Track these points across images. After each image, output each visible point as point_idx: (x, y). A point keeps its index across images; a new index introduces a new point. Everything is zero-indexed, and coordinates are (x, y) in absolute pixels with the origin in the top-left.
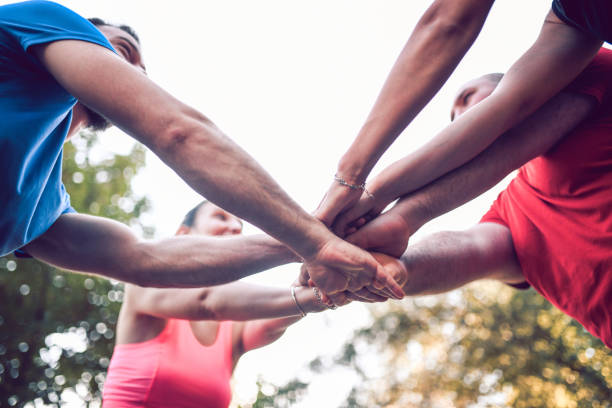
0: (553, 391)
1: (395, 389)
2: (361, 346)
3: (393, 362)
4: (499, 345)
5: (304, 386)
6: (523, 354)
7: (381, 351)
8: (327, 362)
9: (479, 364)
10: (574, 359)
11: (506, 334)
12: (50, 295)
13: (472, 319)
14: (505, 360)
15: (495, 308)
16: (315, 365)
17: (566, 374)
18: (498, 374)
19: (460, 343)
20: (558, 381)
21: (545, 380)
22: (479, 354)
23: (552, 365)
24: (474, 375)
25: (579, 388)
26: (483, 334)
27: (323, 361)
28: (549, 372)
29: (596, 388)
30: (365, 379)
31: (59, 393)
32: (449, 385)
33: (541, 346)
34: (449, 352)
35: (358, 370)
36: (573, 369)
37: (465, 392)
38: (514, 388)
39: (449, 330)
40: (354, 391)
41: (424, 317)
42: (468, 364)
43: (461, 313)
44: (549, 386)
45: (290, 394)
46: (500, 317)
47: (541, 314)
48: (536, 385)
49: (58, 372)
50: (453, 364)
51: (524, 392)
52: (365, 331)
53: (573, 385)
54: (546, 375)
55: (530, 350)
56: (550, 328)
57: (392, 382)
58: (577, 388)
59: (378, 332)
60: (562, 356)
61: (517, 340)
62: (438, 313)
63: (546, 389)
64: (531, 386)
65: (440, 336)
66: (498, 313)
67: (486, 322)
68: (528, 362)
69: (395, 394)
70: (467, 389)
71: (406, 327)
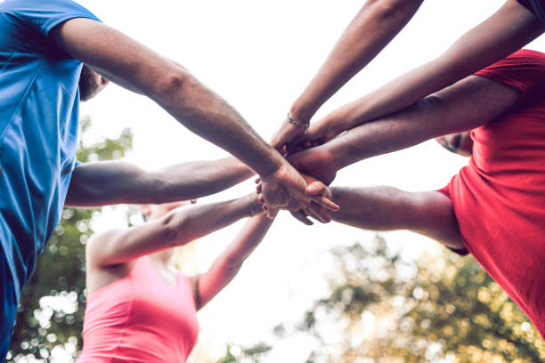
0: (491, 360)
1: (349, 353)
2: (320, 314)
3: (347, 330)
4: (444, 316)
5: (269, 349)
6: (464, 325)
7: (338, 320)
8: (289, 328)
9: (424, 335)
10: (510, 331)
11: (450, 308)
13: (419, 293)
14: (448, 331)
15: (440, 284)
16: (279, 330)
17: (504, 345)
18: (442, 343)
19: (408, 315)
20: (494, 350)
21: (484, 349)
22: (425, 325)
23: (490, 336)
24: (421, 343)
25: (514, 358)
26: (430, 308)
27: (285, 327)
28: (488, 343)
30: (323, 344)
31: (49, 350)
32: (396, 352)
33: (482, 320)
34: (400, 321)
35: (317, 336)
36: (509, 341)
37: (412, 358)
38: (456, 357)
39: (399, 303)
40: (313, 354)
41: (377, 290)
42: (416, 333)
43: (409, 287)
44: (487, 354)
45: (255, 356)
46: (444, 294)
47: (481, 290)
48: (476, 354)
49: (50, 331)
50: (402, 332)
51: (464, 360)
52: (324, 302)
53: (509, 355)
54: (484, 345)
55: (471, 322)
56: (490, 303)
57: (347, 348)
58: (511, 358)
59: (335, 302)
60: (499, 330)
61: (459, 314)
62: (390, 287)
63: (484, 358)
64: (471, 355)
65: (391, 307)
66: (443, 289)
67: (432, 296)
68: (468, 332)
69: (349, 358)
70: (413, 356)
71: (361, 299)
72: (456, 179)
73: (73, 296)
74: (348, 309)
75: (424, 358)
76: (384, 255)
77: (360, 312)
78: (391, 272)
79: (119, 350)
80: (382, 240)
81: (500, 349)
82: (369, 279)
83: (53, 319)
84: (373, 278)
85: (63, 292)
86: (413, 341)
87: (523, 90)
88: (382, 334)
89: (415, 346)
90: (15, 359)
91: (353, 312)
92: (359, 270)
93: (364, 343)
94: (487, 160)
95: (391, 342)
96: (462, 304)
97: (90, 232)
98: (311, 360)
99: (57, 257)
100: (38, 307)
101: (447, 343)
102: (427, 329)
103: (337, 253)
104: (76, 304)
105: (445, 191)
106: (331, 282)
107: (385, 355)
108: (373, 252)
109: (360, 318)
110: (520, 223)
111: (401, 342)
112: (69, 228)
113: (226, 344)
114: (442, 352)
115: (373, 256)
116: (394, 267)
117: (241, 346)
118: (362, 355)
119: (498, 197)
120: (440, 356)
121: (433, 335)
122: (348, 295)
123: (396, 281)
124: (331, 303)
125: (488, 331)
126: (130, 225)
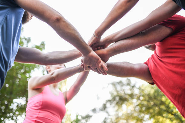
0: (166, 121)
1: (118, 118)
2: (108, 105)
3: (117, 110)
4: (150, 106)
5: (91, 117)
6: (157, 109)
7: (114, 107)
8: (98, 110)
9: (143, 112)
10: (172, 111)
11: (152, 103)
12: (15, 87)
13: (142, 98)
14: (151, 111)
15: (149, 95)
16: (94, 110)
17: (170, 116)
18: (149, 115)
19: (138, 105)
20: (167, 118)
21: (163, 117)
22: (144, 109)
23: (166, 113)
24: (142, 115)
25: (174, 120)
26: (145, 103)
27: (96, 109)
28: (165, 115)
29: (179, 120)
30: (109, 115)
31: (16, 117)
32: (134, 118)
33: (163, 107)
34: (135, 108)
35: (107, 112)
36: (172, 114)
37: (139, 120)
38: (154, 119)
39: (135, 101)
40: (105, 118)
41: (127, 97)
42: (141, 111)
43: (138, 96)
44: (165, 119)
45: (86, 119)
46: (150, 98)
47: (163, 97)
48: (161, 119)
49: (16, 111)
50: (136, 111)
51: (157, 120)
52: (109, 101)
53: (172, 119)
54: (164, 116)
55: (159, 108)
56: (166, 102)
57: (117, 116)
58: (173, 120)
59: (113, 101)
60: (169, 110)
61: (155, 105)
62: (132, 96)
63: (164, 120)
64: (159, 119)
65: (132, 103)
66: (150, 97)
67: (146, 99)
68: (158, 111)
69: (118, 120)
70: (139, 119)
71: (122, 100)
72: (150, 59)
73: (24, 98)
74: (117, 103)
75: (143, 120)
76: (130, 85)
77: (122, 104)
78: (132, 91)
79: (37, 117)
80: (129, 80)
81: (169, 117)
82: (125, 93)
83: (17, 106)
84: (126, 93)
85: (21, 97)
86: (139, 114)
87: (173, 29)
88: (129, 112)
89: (140, 116)
90: (5, 120)
91: (119, 104)
92: (121, 90)
93: (123, 115)
94: (160, 53)
95: (132, 114)
96: (156, 102)
97: (30, 77)
98: (105, 120)
99: (19, 86)
100: (13, 102)
101: (151, 115)
102: (144, 110)
103: (114, 84)
104: (25, 101)
105: (146, 63)
106: (112, 94)
107: (130, 119)
108: (126, 84)
109: (122, 107)
110: (172, 75)
111: (135, 114)
112: (23, 76)
113: (76, 115)
114: (149, 118)
115: (126, 86)
116: (133, 89)
117: (81, 116)
118: (122, 119)
119: (165, 65)
120: (149, 119)
121: (146, 112)
122: (117, 99)
123: (134, 94)
124: (112, 101)
125: (165, 111)
126: (44, 75)
